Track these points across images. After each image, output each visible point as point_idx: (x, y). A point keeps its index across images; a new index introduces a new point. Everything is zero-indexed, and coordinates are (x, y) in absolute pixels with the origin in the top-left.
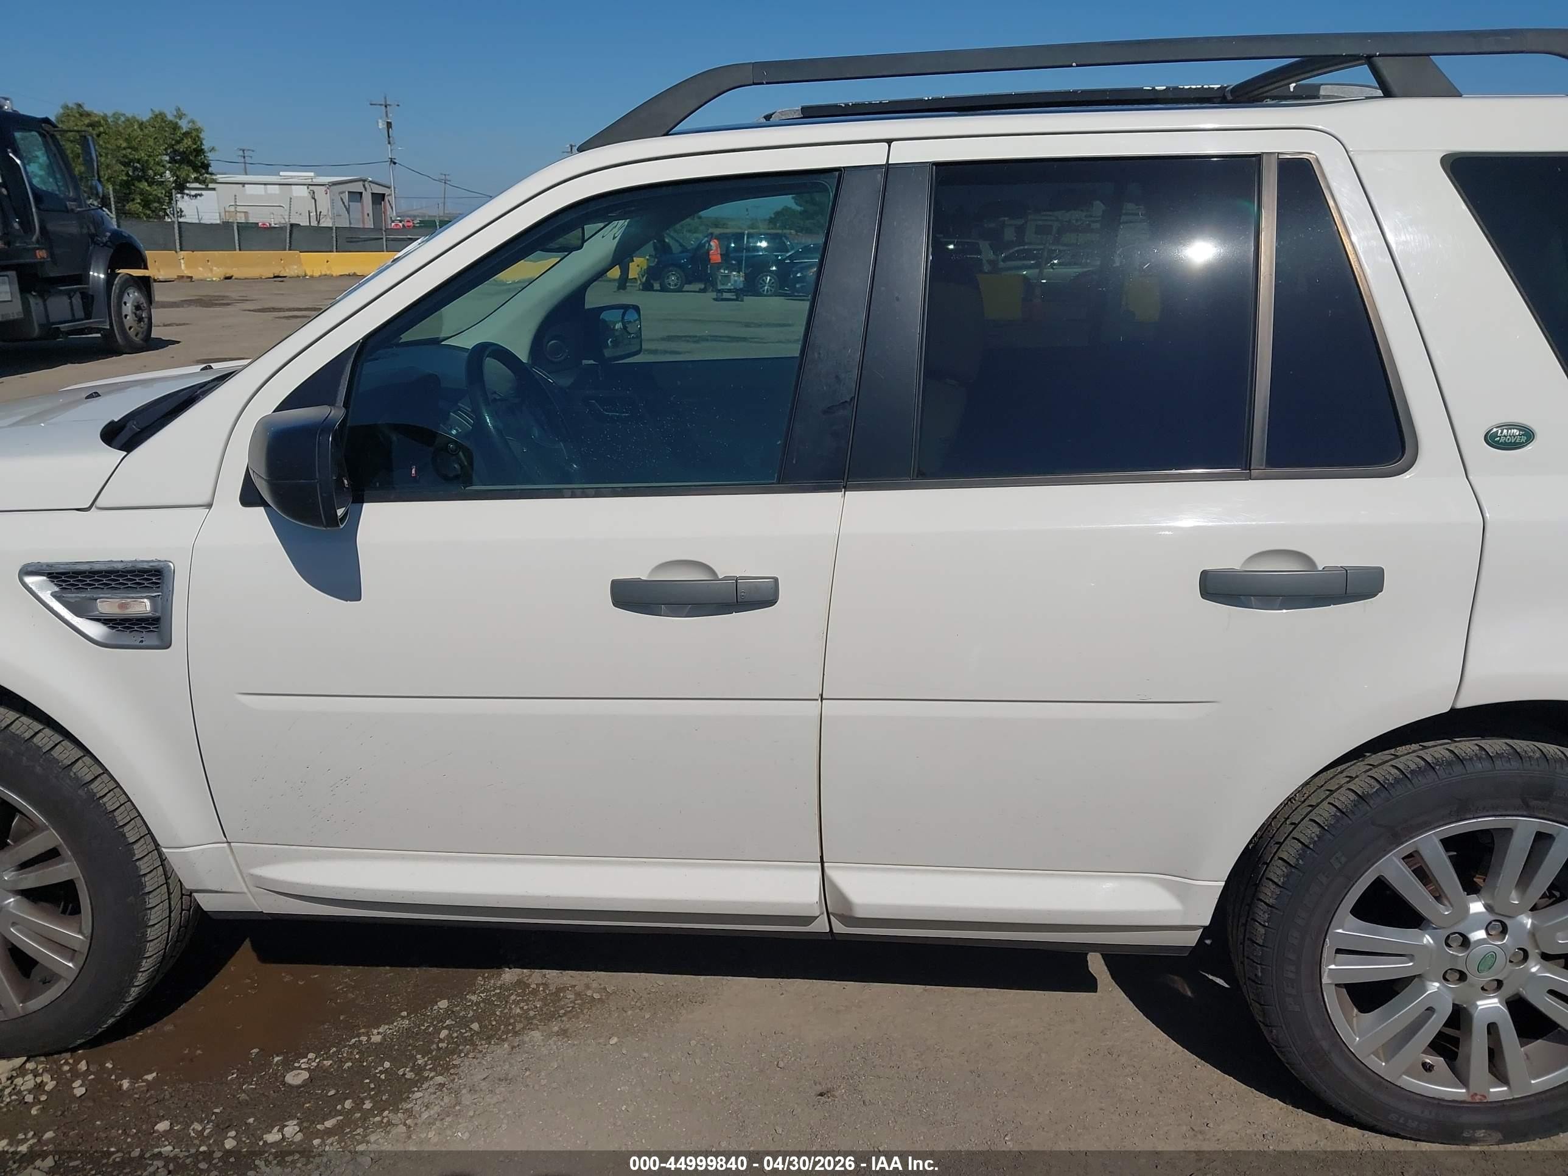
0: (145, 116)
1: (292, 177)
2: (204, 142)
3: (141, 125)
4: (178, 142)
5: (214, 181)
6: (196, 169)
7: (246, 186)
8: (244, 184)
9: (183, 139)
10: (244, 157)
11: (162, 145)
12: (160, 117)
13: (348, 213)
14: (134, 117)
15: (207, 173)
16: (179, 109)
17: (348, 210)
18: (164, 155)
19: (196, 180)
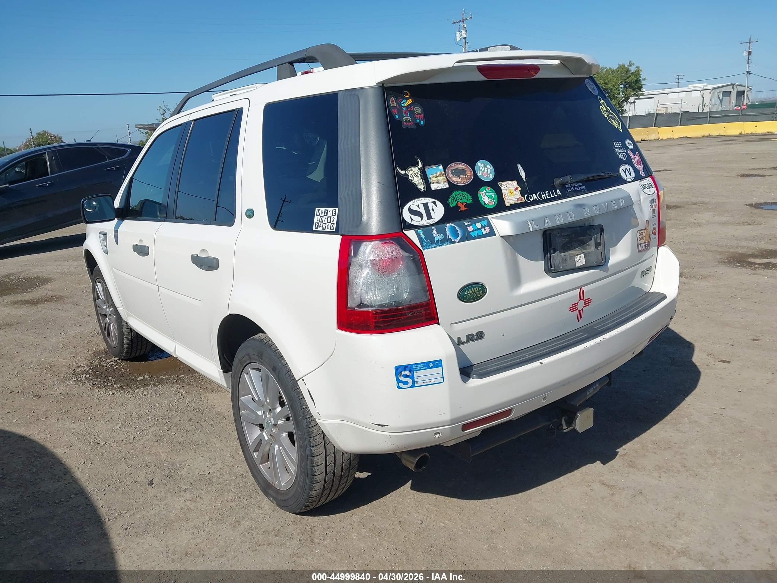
0: (615, 67)
1: (694, 87)
2: (641, 76)
3: (613, 72)
4: (628, 78)
5: (643, 95)
6: (634, 90)
7: (669, 94)
8: (668, 93)
9: (630, 76)
10: (679, 79)
11: (620, 80)
12: (622, 67)
13: (721, 103)
14: (610, 69)
15: (640, 91)
16: (631, 62)
17: (721, 102)
18: (621, 85)
19: (634, 95)
